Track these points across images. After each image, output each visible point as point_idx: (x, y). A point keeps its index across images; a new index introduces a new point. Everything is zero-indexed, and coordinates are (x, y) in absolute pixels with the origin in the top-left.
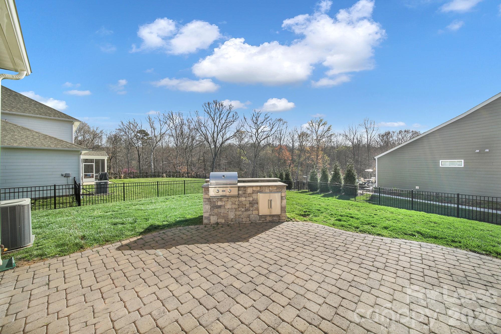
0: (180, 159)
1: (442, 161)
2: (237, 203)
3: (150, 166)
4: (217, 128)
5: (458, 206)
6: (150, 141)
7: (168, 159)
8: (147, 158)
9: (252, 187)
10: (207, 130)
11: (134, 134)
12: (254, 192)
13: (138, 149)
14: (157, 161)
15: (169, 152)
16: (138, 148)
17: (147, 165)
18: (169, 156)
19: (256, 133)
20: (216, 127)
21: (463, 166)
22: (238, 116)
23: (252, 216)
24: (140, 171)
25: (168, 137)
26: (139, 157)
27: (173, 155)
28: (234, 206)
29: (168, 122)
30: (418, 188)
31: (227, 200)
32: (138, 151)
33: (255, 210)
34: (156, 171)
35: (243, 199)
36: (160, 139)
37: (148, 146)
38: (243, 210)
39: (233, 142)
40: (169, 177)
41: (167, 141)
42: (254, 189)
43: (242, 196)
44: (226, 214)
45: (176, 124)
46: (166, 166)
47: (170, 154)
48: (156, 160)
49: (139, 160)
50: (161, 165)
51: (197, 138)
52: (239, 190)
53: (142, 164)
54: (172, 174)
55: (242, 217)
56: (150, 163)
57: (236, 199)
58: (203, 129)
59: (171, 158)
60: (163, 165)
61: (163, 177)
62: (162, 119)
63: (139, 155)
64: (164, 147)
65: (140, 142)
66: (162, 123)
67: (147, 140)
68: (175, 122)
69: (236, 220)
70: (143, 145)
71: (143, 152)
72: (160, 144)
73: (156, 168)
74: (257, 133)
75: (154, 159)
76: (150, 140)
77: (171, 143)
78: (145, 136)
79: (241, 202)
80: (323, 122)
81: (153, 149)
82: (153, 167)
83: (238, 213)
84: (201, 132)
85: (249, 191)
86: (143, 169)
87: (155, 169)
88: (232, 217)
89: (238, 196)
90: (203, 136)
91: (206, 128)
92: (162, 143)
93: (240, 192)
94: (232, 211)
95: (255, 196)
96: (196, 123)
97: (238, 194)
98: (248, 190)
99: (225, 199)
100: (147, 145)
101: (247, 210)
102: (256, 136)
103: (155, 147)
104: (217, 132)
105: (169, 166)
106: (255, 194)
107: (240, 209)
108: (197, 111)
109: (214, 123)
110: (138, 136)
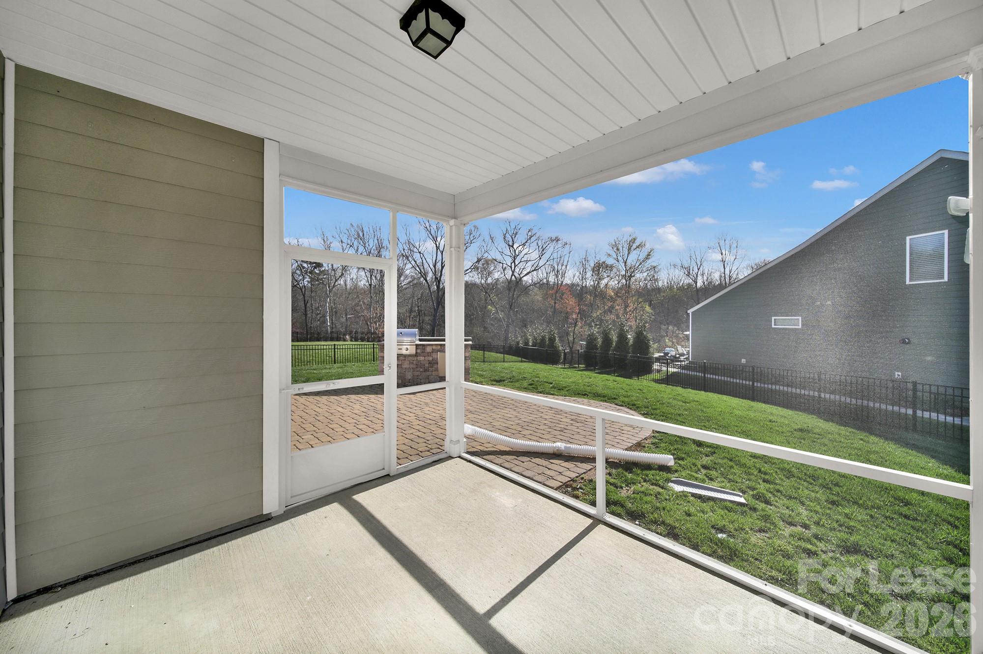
0: (377, 309)
1: (775, 319)
2: (414, 362)
3: (325, 322)
4: (442, 254)
5: (753, 384)
6: (325, 277)
7: (355, 310)
8: (318, 307)
9: (432, 345)
10: (423, 259)
11: (297, 264)
12: (433, 351)
13: (303, 292)
14: (336, 312)
15: (358, 296)
16: (303, 290)
17: (318, 320)
18: (357, 305)
19: (511, 263)
20: (439, 253)
21: (800, 327)
22: (478, 234)
23: (432, 377)
24: (307, 330)
25: (356, 271)
26: (305, 305)
27: (364, 303)
28: (412, 366)
29: (356, 243)
30: (745, 362)
31: (404, 358)
32: (304, 296)
33: (435, 371)
34: (334, 330)
35: (422, 358)
36: (342, 274)
37: (321, 285)
38: (421, 370)
39: (473, 279)
40: (356, 340)
41: (355, 277)
42: (434, 347)
43: (420, 355)
44: (403, 373)
45: (369, 248)
46: (351, 323)
47: (359, 301)
48: (334, 312)
49: (306, 311)
50: (343, 320)
51: (408, 272)
52: (416, 349)
53: (310, 319)
54: (360, 336)
55: (420, 377)
56: (324, 316)
57: (414, 359)
58: (417, 256)
59: (361, 308)
60: (346, 320)
61: (345, 340)
62: (345, 240)
63: (305, 303)
64: (348, 287)
65: (308, 279)
66: (345, 245)
67: (319, 274)
68: (367, 245)
69: (414, 381)
70: (312, 285)
71: (311, 297)
72: (342, 282)
73: (334, 326)
74: (513, 263)
75: (331, 309)
76: (325, 275)
77: (360, 281)
78: (315, 268)
79: (419, 362)
80: (637, 243)
81: (330, 291)
82: (329, 324)
83: (417, 373)
84: (413, 262)
85: (429, 349)
86: (311, 327)
87: (332, 328)
88: (410, 377)
89: (416, 355)
90: (418, 269)
91: (422, 255)
92: (345, 282)
93: (419, 351)
94: (410, 372)
95: (434, 355)
96: (404, 245)
97: (416, 353)
98: (427, 349)
99: (402, 358)
100: (318, 284)
101: (425, 371)
102: (511, 268)
103: (332, 289)
104: (441, 261)
105: (357, 323)
106: (435, 354)
107: (418, 369)
108: (405, 225)
109: (436, 246)
110: (304, 268)
